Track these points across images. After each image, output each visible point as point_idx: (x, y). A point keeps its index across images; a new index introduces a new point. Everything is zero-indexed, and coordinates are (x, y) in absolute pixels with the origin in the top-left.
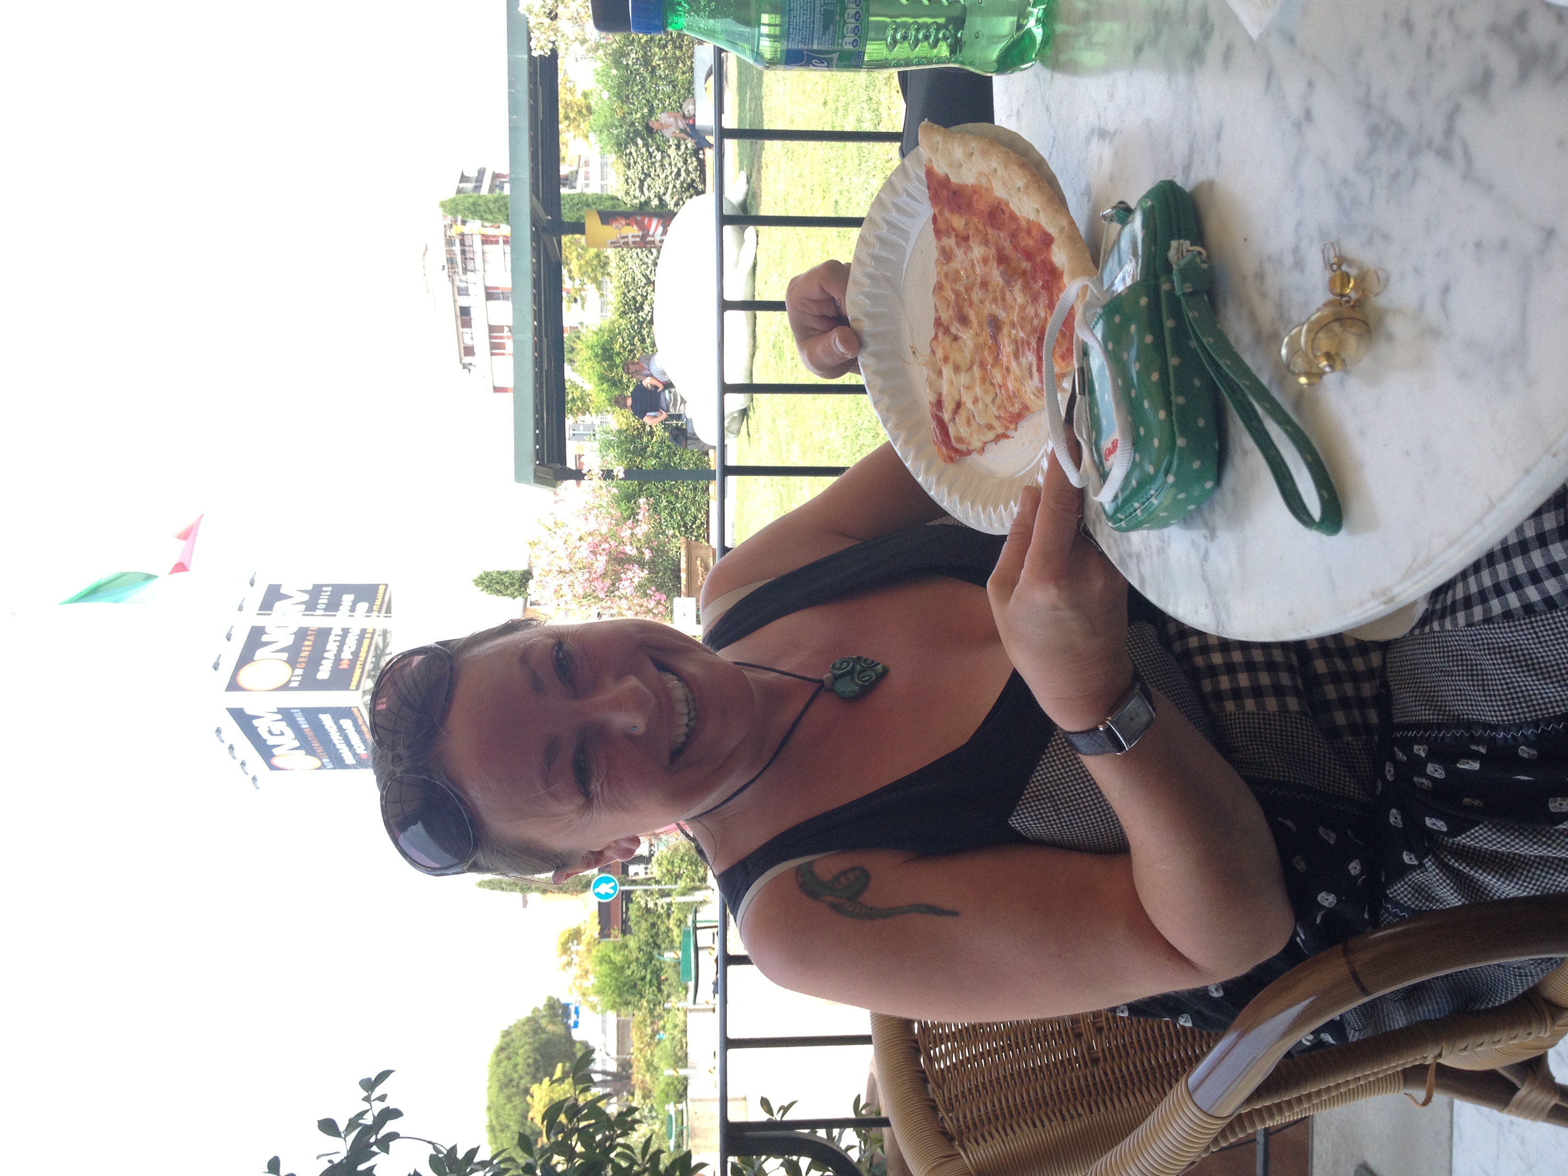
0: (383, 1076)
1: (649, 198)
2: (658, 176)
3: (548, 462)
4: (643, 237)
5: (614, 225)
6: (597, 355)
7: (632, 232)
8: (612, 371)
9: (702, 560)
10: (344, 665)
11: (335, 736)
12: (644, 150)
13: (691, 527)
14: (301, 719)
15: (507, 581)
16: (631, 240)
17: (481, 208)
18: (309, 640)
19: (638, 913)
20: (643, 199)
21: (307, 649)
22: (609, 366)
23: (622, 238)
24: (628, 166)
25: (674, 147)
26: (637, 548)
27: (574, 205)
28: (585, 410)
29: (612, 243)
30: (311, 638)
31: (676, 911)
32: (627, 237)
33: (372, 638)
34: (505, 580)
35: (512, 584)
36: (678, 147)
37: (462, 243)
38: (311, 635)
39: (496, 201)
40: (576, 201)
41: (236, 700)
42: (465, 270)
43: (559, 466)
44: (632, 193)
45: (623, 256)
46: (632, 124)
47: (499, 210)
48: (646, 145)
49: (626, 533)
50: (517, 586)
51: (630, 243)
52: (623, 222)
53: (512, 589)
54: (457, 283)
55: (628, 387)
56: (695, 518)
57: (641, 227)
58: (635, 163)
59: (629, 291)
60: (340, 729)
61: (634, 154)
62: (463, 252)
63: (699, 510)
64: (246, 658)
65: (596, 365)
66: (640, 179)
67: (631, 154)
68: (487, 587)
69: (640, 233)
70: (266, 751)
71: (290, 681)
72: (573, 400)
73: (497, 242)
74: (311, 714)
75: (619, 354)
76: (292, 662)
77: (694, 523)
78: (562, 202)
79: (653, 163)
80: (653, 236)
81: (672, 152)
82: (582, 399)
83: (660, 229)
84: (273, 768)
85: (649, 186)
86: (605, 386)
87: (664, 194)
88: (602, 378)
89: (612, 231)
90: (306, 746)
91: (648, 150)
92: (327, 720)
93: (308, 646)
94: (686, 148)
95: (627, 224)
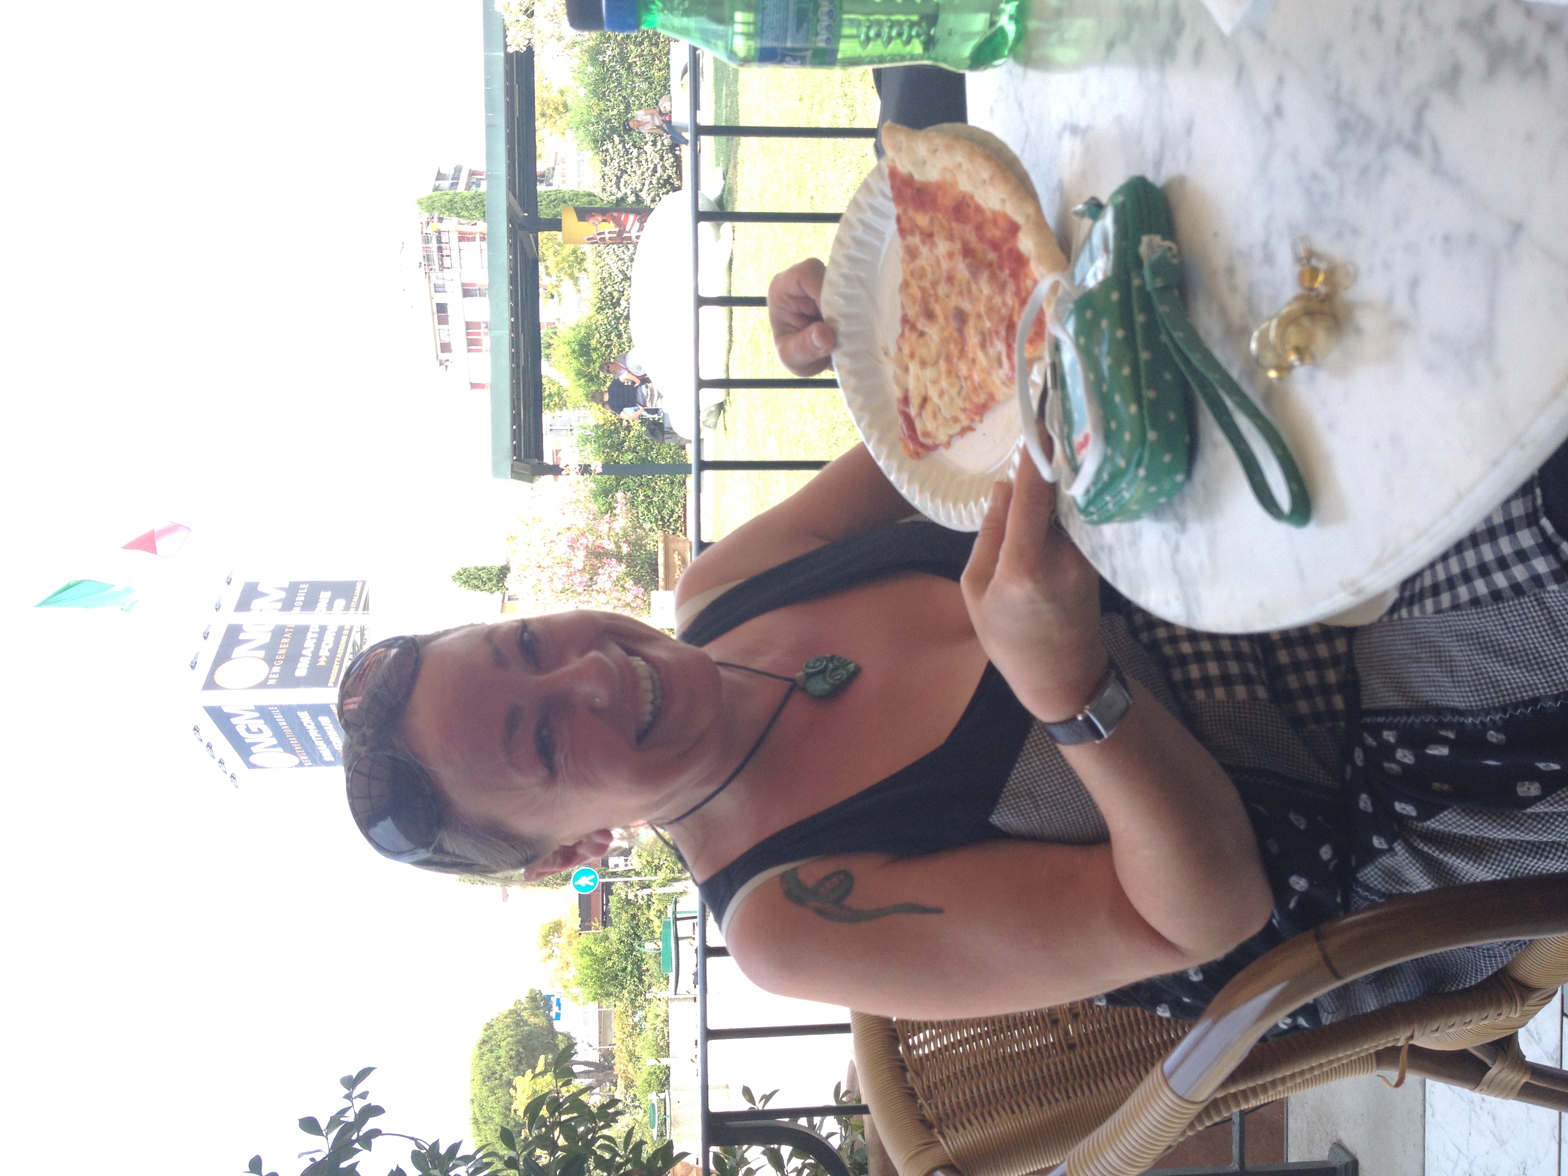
0: (365, 1073)
1: (626, 194)
2: (635, 172)
3: (526, 457)
4: (620, 233)
5: (591, 221)
6: (574, 352)
7: (609, 228)
8: (589, 366)
9: (679, 554)
10: (322, 662)
11: (313, 733)
12: (620, 147)
13: (668, 521)
14: (279, 717)
15: (485, 576)
16: (607, 236)
17: (458, 205)
18: (287, 638)
19: (618, 905)
20: (619, 195)
21: (284, 646)
22: (586, 361)
23: (599, 234)
24: (605, 163)
25: (650, 143)
26: (616, 543)
27: (551, 202)
28: (562, 405)
29: (588, 239)
30: (288, 635)
31: (656, 902)
32: (603, 233)
33: (349, 635)
34: (483, 575)
35: (490, 580)
36: (654, 143)
37: (439, 240)
38: (289, 632)
39: (473, 198)
40: (553, 197)
41: (214, 698)
42: (442, 267)
43: (536, 461)
44: (608, 189)
45: (599, 252)
46: (609, 121)
47: (476, 207)
48: (623, 142)
49: (604, 528)
50: (495, 582)
51: (607, 239)
52: (600, 218)
53: (489, 584)
54: (434, 280)
55: (605, 382)
56: (673, 511)
57: (618, 223)
58: (612, 159)
59: (606, 287)
60: (319, 727)
61: (611, 151)
62: (440, 249)
63: (676, 504)
64: (223, 656)
65: (574, 361)
66: (616, 176)
67: (607, 150)
68: (465, 583)
69: (617, 230)
70: (244, 749)
71: (267, 679)
72: (550, 395)
73: (474, 239)
74: (289, 712)
75: (595, 349)
76: (270, 660)
77: (671, 517)
78: (539, 199)
79: (630, 160)
80: (629, 232)
81: (648, 148)
82: (559, 394)
83: (637, 225)
84: (251, 766)
85: (626, 182)
86: (582, 381)
87: (641, 190)
88: (580, 374)
89: (589, 228)
90: (283, 743)
91: (624, 147)
92: (305, 717)
93: (286, 644)
94: (663, 144)
95: (604, 221)
